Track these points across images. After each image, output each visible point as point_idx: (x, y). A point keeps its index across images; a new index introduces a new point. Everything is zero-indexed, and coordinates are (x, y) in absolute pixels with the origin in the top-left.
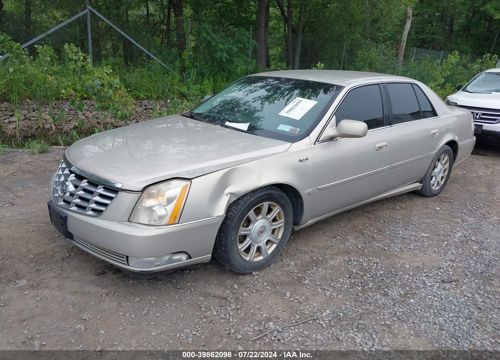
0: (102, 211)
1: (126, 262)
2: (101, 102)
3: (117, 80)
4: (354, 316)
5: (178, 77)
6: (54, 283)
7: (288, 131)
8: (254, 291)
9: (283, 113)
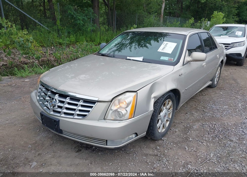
0: (86, 115)
1: (105, 144)
2: (24, 50)
3: (31, 38)
4: (225, 154)
5: (56, 35)
6: (54, 161)
7: (167, 60)
8: (169, 149)
9: (160, 50)
